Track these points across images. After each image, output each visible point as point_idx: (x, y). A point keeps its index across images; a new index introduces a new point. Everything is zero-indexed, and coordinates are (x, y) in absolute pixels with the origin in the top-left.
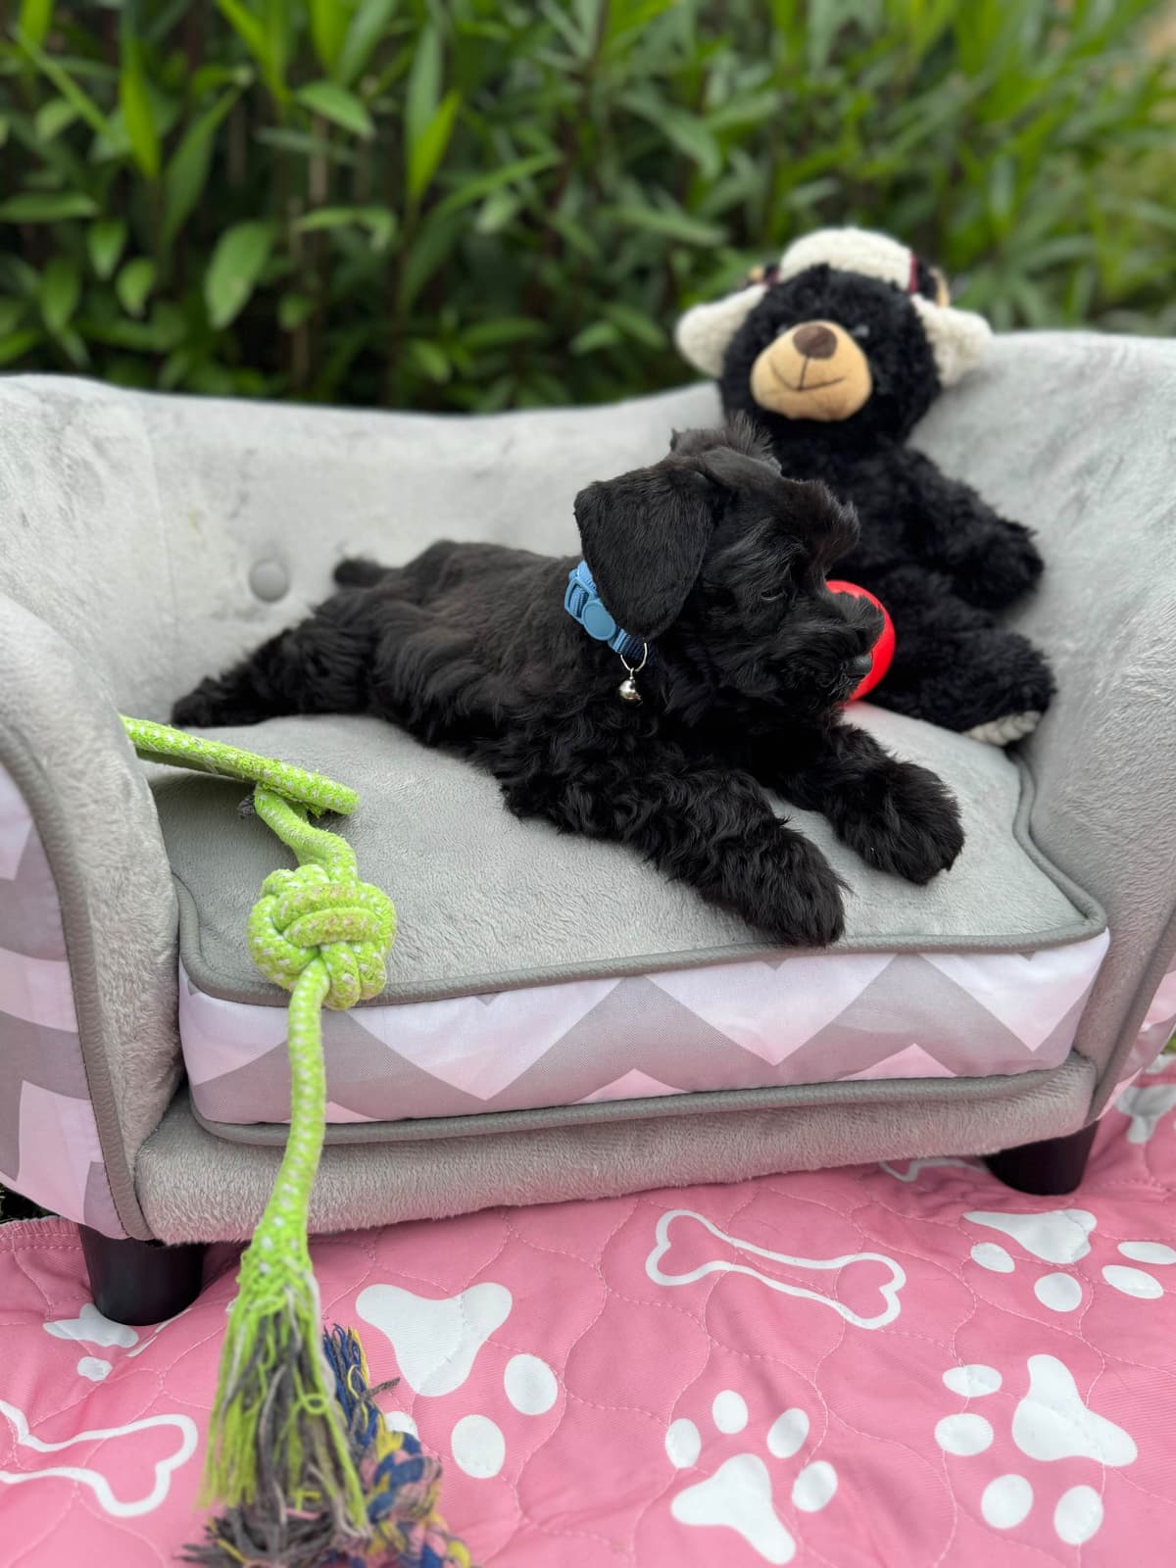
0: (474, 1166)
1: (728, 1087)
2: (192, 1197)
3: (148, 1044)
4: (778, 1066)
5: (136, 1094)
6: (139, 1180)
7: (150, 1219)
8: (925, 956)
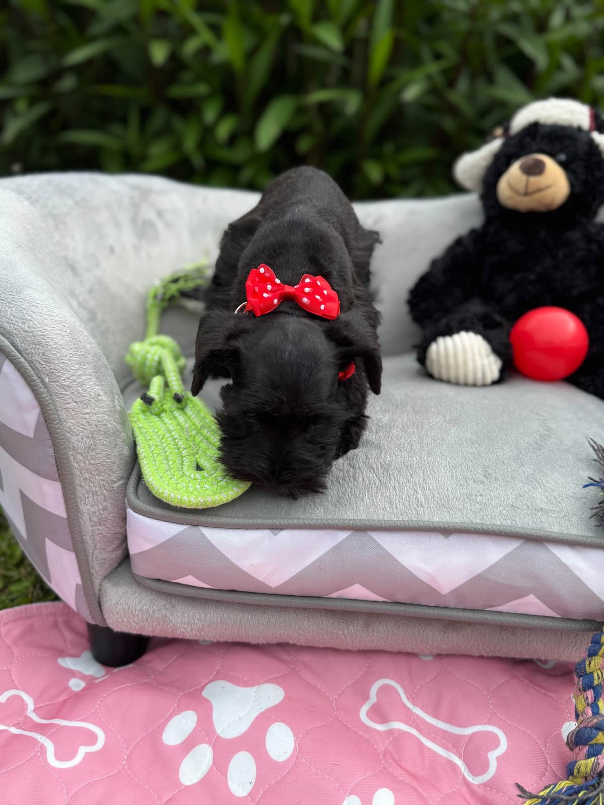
0: (271, 620)
2: (124, 610)
3: (107, 528)
4: (445, 595)
5: (100, 553)
6: (101, 597)
7: (105, 617)
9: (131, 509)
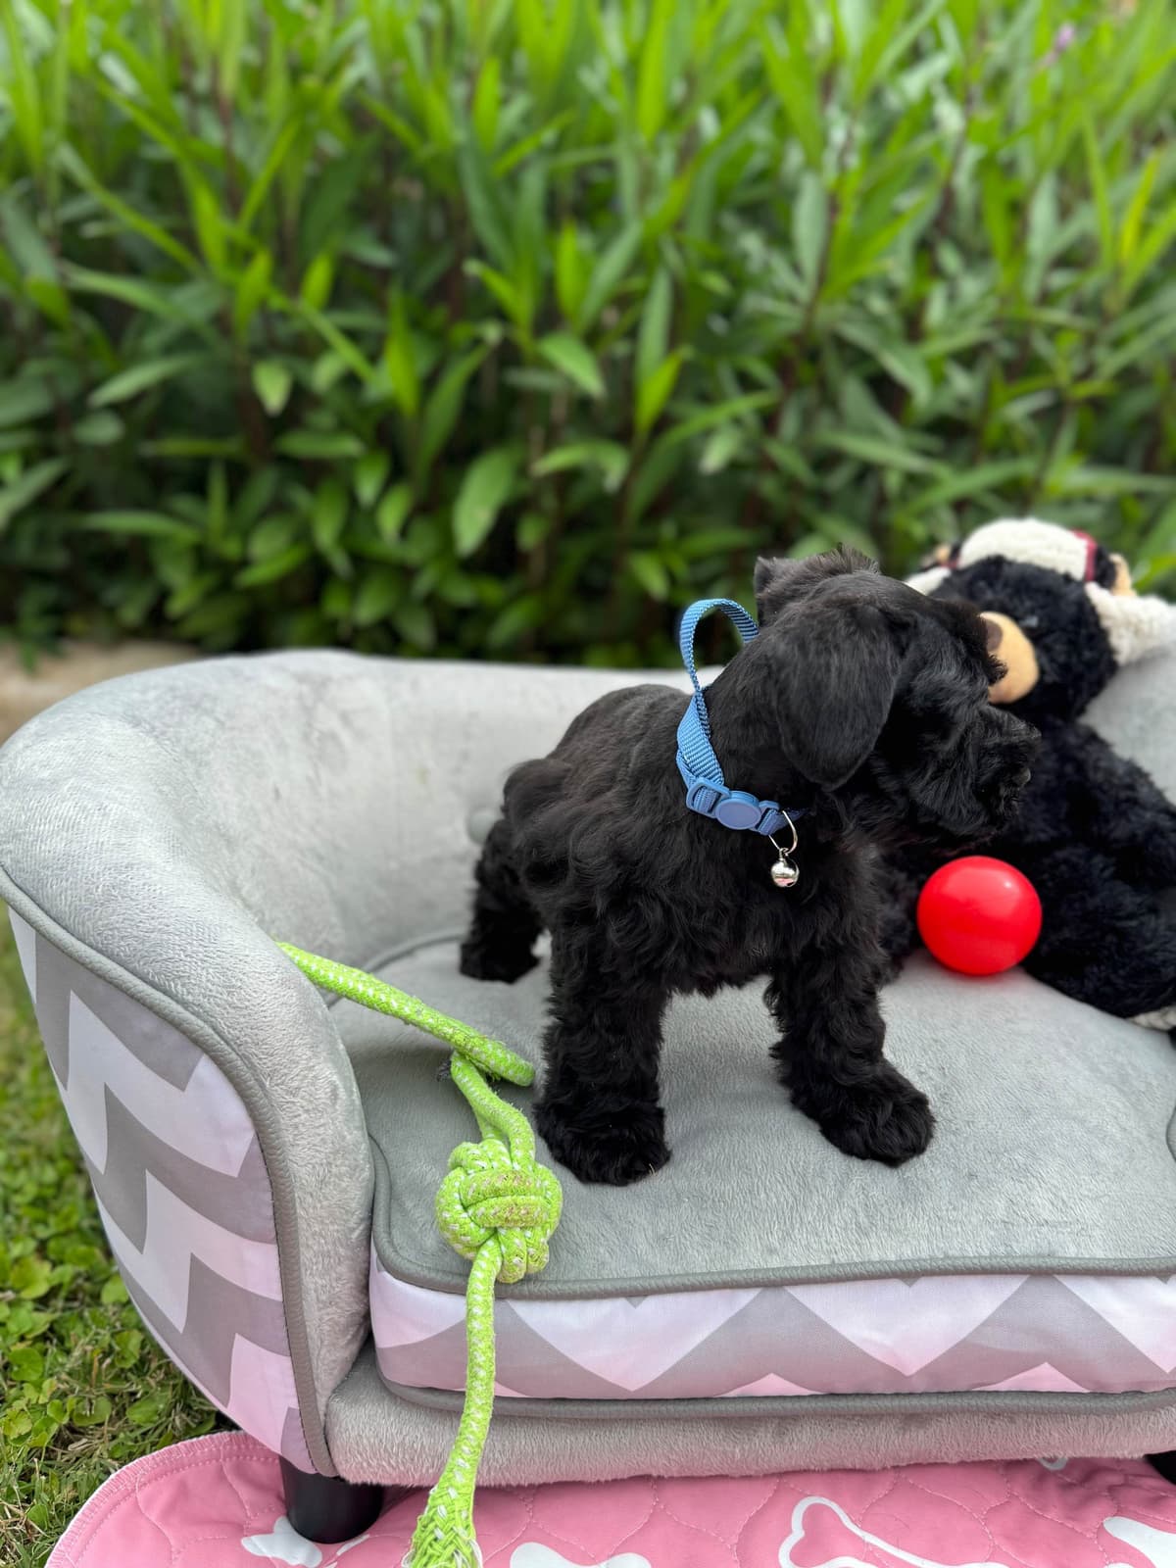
0: (623, 1441)
1: (863, 1392)
2: (372, 1446)
3: (341, 1308)
4: (911, 1377)
5: (329, 1351)
6: (328, 1425)
7: (336, 1460)
8: (1060, 1278)
9: (389, 1272)
